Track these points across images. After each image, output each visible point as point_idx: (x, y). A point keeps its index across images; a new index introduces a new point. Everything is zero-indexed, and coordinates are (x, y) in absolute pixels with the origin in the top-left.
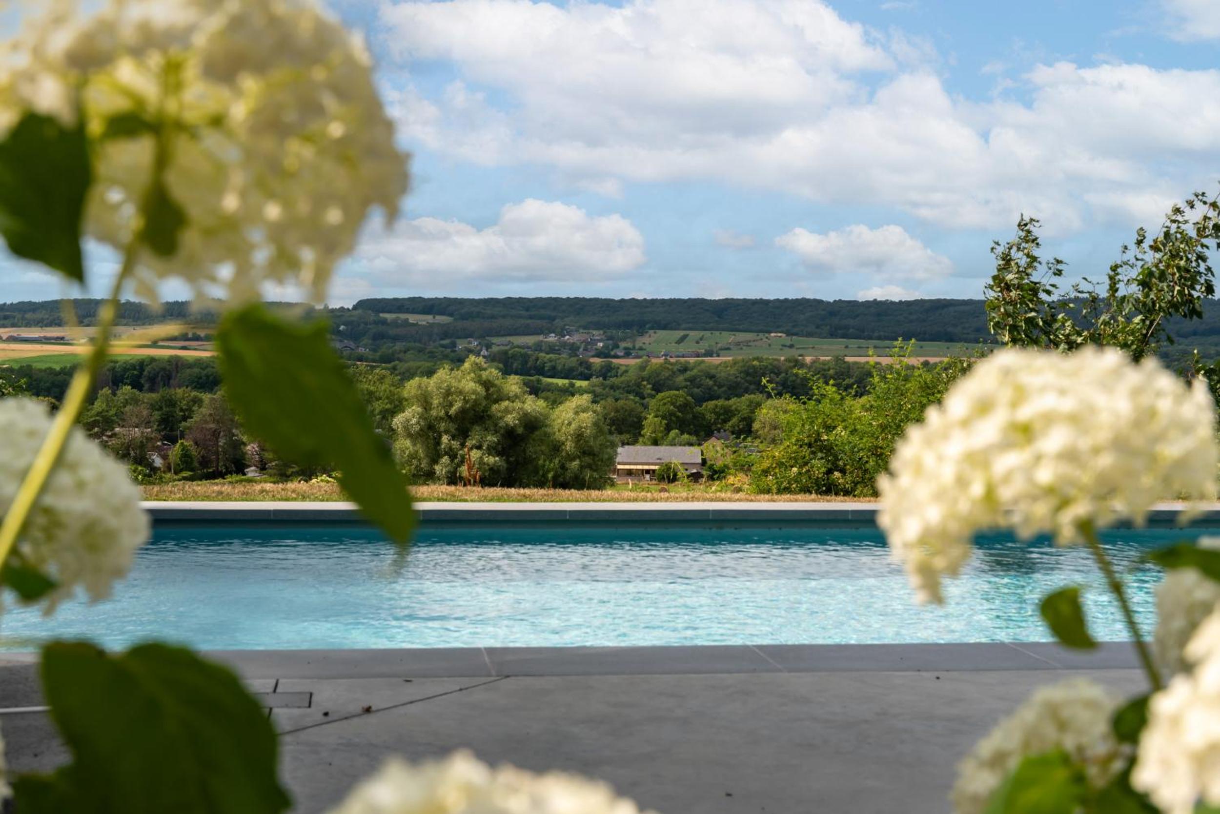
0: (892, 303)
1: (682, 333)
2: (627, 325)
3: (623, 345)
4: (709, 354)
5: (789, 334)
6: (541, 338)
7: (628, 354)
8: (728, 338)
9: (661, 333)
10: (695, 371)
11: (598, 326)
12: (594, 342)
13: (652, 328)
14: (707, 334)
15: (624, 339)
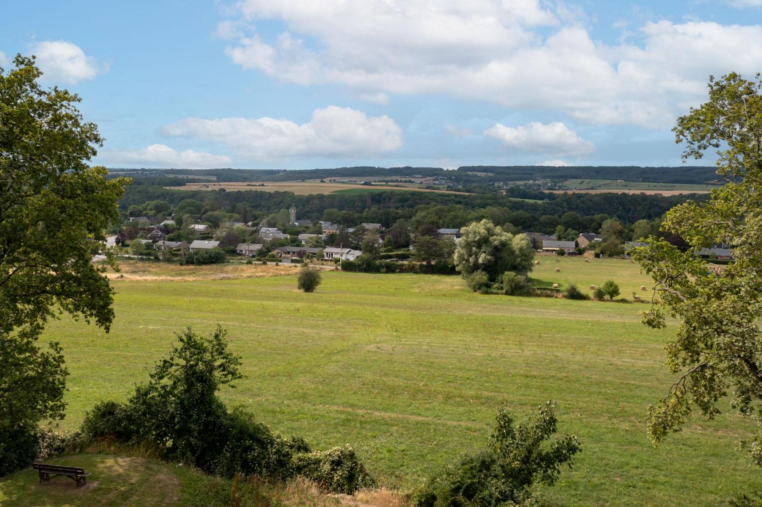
0: (670, 168)
1: (582, 180)
2: (561, 177)
3: (558, 185)
4: (592, 189)
5: (625, 180)
6: (527, 182)
7: (560, 188)
8: (601, 182)
9: (573, 181)
10: (584, 199)
11: (549, 177)
12: (547, 183)
13: (570, 178)
14: (592, 180)
15: (559, 182)
